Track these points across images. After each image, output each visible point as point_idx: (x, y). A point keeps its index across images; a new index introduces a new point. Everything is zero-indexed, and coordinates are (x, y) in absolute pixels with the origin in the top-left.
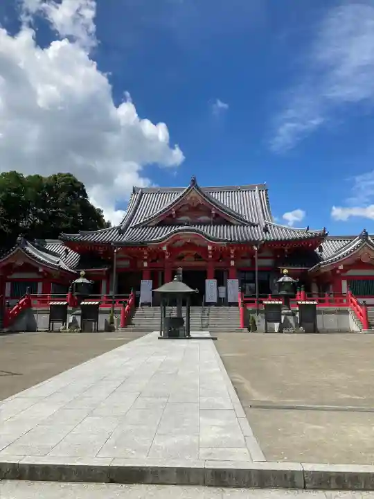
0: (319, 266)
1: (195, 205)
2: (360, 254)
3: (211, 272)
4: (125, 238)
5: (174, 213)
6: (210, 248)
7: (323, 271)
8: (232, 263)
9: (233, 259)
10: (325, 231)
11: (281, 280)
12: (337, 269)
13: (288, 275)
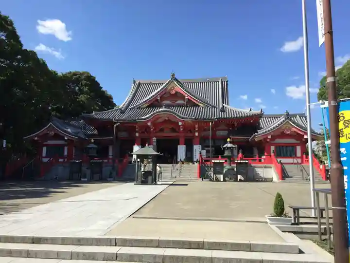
0: (254, 136)
1: (174, 92)
2: (283, 128)
3: (182, 140)
4: (124, 117)
5: (159, 98)
6: (180, 124)
7: (256, 140)
8: (197, 134)
9: (197, 131)
10: (261, 111)
11: (225, 146)
12: (267, 138)
13: (230, 142)
